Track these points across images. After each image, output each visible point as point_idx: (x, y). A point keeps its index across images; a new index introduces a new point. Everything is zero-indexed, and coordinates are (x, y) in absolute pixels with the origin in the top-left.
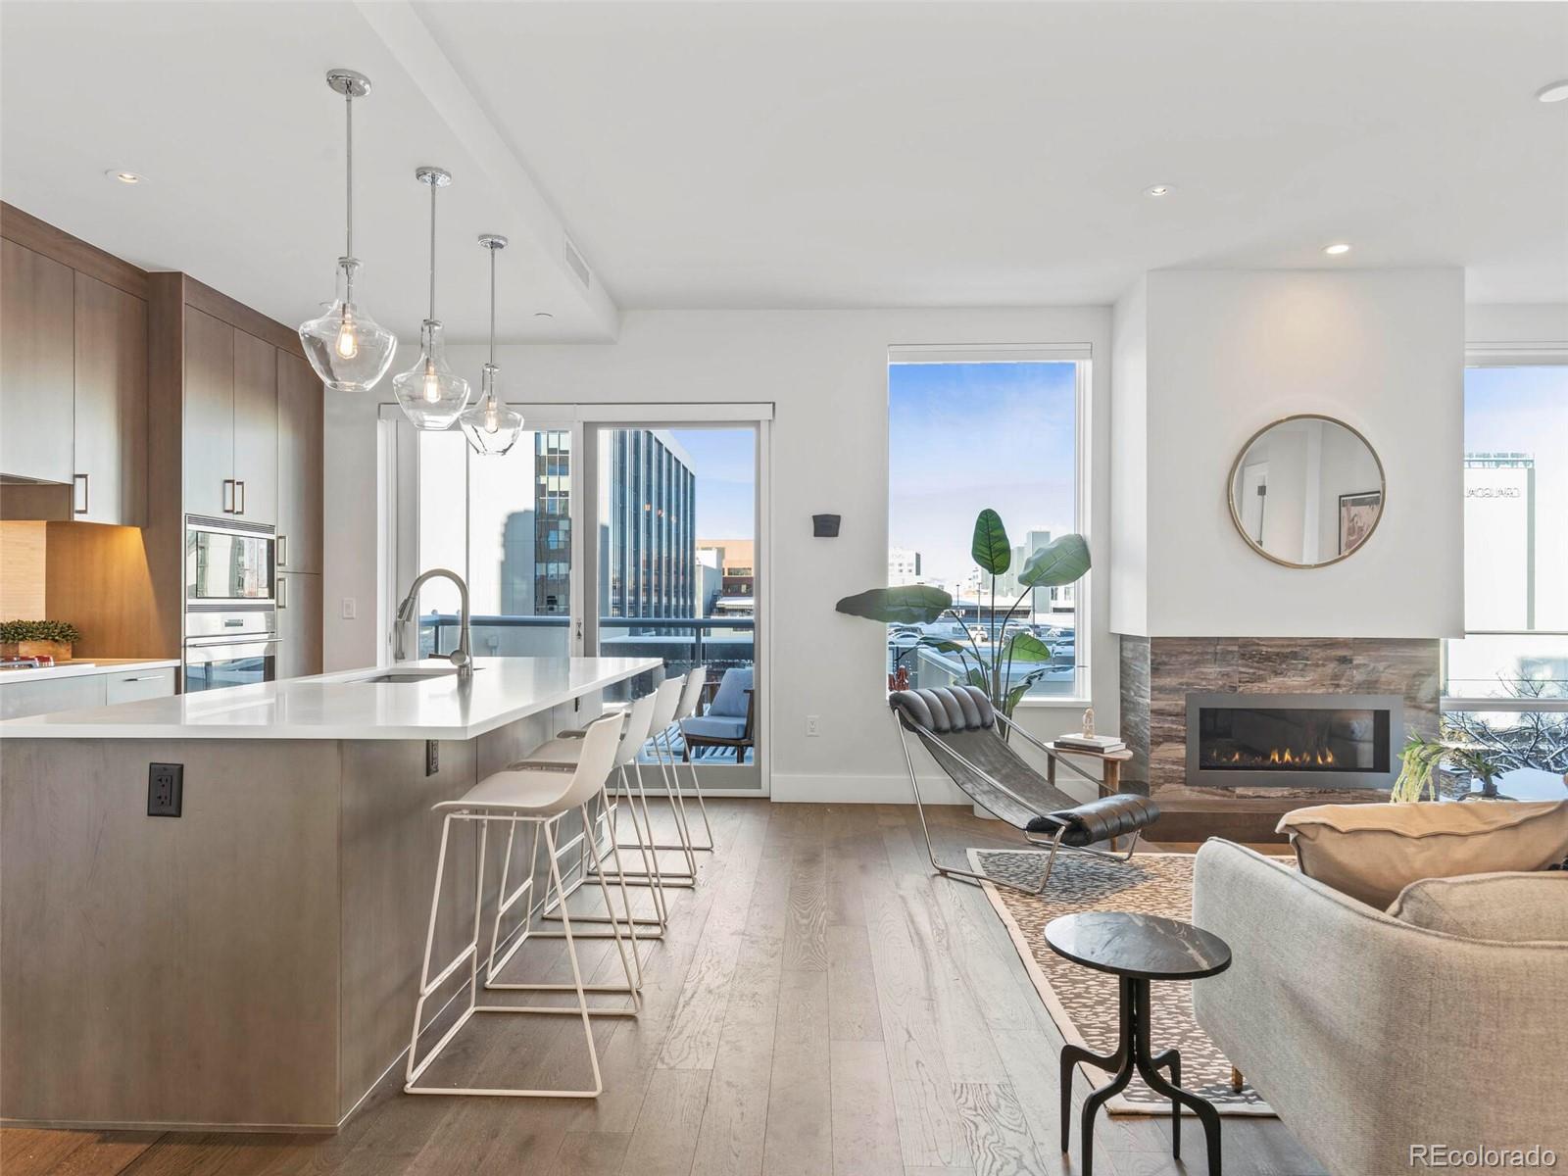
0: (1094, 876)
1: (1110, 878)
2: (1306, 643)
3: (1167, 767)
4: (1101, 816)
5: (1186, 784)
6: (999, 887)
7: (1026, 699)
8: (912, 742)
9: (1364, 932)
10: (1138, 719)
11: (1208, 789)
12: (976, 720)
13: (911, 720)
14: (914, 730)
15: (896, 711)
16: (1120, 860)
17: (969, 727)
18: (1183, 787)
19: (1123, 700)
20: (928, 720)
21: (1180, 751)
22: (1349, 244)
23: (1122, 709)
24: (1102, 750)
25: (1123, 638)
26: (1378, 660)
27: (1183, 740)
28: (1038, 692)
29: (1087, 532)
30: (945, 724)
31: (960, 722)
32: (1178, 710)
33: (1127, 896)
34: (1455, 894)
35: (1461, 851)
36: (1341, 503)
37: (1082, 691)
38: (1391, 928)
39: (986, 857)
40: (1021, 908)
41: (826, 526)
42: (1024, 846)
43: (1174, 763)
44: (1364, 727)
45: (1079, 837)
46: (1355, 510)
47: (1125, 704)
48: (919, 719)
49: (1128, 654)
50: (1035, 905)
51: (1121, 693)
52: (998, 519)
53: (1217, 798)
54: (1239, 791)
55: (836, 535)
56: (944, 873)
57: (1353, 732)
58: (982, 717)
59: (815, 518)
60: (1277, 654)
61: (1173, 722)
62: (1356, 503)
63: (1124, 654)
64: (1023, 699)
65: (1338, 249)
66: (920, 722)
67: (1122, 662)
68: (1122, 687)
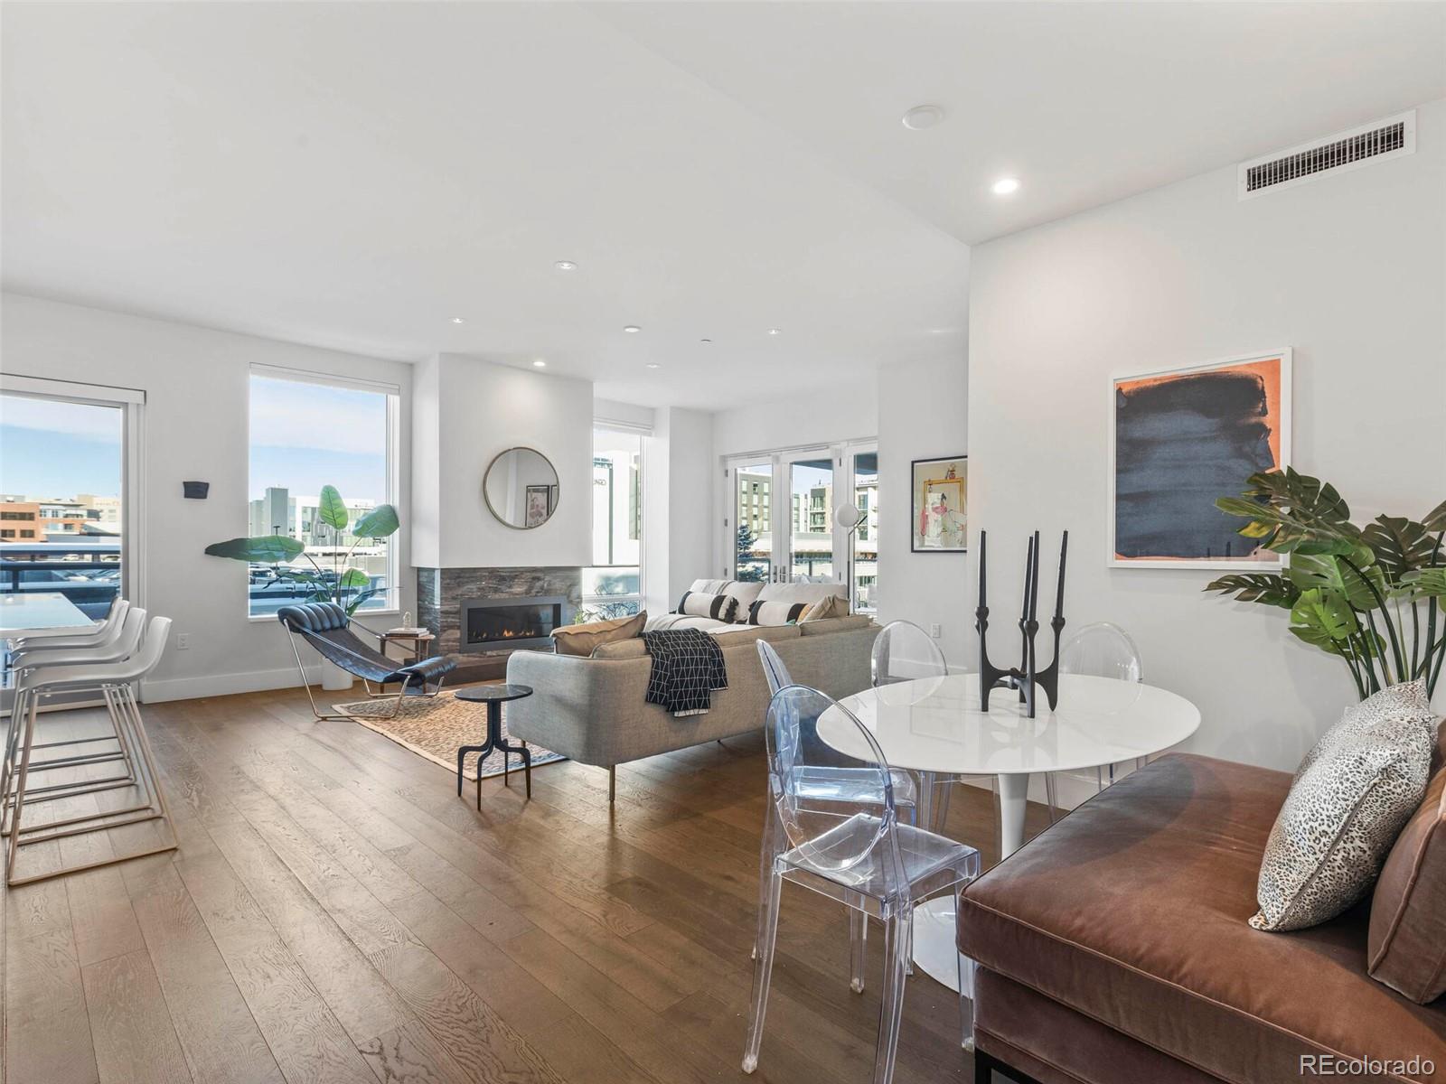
0: (420, 705)
1: (430, 705)
2: (521, 570)
3: (450, 643)
4: (429, 668)
5: (460, 653)
6: (367, 718)
7: (358, 611)
8: (297, 639)
9: (583, 664)
10: (431, 618)
11: (474, 654)
12: (337, 623)
13: (297, 625)
14: (298, 631)
15: (285, 620)
16: (431, 697)
17: (333, 628)
18: (458, 655)
19: (419, 607)
20: (308, 624)
21: (457, 634)
22: (544, 362)
23: (418, 613)
24: (417, 635)
25: (419, 570)
26: (555, 578)
27: (459, 628)
28: (364, 607)
29: (396, 502)
30: (319, 627)
31: (327, 625)
32: (455, 610)
33: (443, 710)
34: (608, 647)
35: (609, 636)
36: (528, 491)
37: (392, 603)
38: (592, 661)
39: (349, 708)
40: (385, 725)
41: (196, 490)
42: (369, 699)
43: (454, 641)
44: (547, 614)
45: (419, 681)
46: (534, 495)
47: (421, 610)
48: (302, 624)
49: (423, 579)
50: (393, 723)
51: (418, 605)
52: (335, 492)
53: (477, 659)
54: (489, 653)
55: (205, 497)
56: (324, 719)
57: (540, 619)
58: (340, 621)
59: (186, 484)
60: (508, 576)
61: (453, 618)
62: (537, 491)
63: (421, 579)
64: (356, 611)
65: (540, 364)
66: (304, 626)
67: (419, 584)
68: (418, 600)
